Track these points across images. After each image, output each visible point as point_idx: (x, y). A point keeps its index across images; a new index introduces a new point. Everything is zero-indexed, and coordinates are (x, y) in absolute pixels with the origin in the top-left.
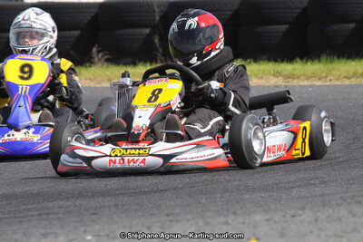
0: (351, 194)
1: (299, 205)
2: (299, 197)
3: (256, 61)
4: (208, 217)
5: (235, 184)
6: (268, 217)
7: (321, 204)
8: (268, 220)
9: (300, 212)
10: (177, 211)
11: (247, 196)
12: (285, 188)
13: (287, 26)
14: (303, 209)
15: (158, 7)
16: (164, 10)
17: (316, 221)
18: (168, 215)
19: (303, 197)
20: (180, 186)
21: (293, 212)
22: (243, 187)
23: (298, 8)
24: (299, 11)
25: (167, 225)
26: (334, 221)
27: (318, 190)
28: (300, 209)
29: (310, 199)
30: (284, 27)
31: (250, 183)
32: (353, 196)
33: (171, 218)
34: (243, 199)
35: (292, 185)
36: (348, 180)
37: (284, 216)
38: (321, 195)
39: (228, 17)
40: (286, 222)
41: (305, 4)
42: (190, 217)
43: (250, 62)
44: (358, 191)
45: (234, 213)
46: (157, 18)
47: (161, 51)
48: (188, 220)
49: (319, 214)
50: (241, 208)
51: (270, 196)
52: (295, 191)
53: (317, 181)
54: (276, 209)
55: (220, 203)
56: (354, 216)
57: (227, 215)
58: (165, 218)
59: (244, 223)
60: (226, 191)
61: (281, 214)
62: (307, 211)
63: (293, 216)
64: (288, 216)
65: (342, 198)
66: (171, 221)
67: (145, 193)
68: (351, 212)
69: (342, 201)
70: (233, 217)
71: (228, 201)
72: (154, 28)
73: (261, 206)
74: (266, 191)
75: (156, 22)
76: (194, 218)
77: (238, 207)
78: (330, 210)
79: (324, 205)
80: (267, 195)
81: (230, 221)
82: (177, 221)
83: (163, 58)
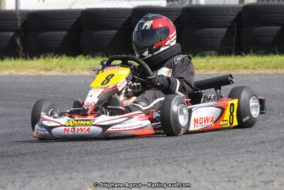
0: (163, 157)
1: (125, 165)
2: (125, 159)
3: (93, 57)
4: (58, 174)
5: (77, 149)
6: (102, 174)
7: (141, 164)
8: (102, 176)
9: (126, 170)
10: (34, 170)
11: (87, 158)
12: (115, 152)
13: (116, 31)
14: (129, 168)
15: (20, 16)
16: (25, 18)
17: (138, 176)
18: (27, 173)
19: (128, 159)
20: (37, 151)
21: (121, 170)
22: (84, 152)
23: (125, 18)
24: (125, 20)
25: (27, 180)
26: (151, 177)
27: (140, 154)
28: (125, 168)
29: (133, 160)
30: (114, 32)
31: (89, 148)
32: (166, 158)
33: (29, 175)
34: (83, 160)
35: (120, 150)
36: (161, 146)
37: (114, 173)
38: (142, 157)
39: (72, 23)
40: (115, 177)
41: (130, 15)
42: (44, 174)
43: (89, 58)
44: (169, 155)
45: (77, 171)
46: (19, 24)
47: (21, 49)
48: (42, 176)
49: (140, 171)
50: (82, 167)
51: (103, 158)
52: (122, 154)
53: (138, 147)
54: (108, 167)
55: (66, 164)
56: (166, 173)
57: (71, 173)
58: (26, 175)
59: (84, 179)
60: (71, 154)
61: (112, 171)
62: (131, 169)
63: (121, 173)
64: (117, 173)
65: (157, 159)
66: (30, 177)
67: (10, 156)
68: (163, 170)
69: (157, 162)
70: (76, 174)
71: (73, 162)
72: (17, 31)
73: (97, 166)
74: (101, 154)
75: (18, 27)
76: (47, 175)
77: (80, 166)
78: (148, 168)
79: (144, 165)
80: (101, 157)
81: (74, 177)
82: (34, 177)
83: (24, 55)
